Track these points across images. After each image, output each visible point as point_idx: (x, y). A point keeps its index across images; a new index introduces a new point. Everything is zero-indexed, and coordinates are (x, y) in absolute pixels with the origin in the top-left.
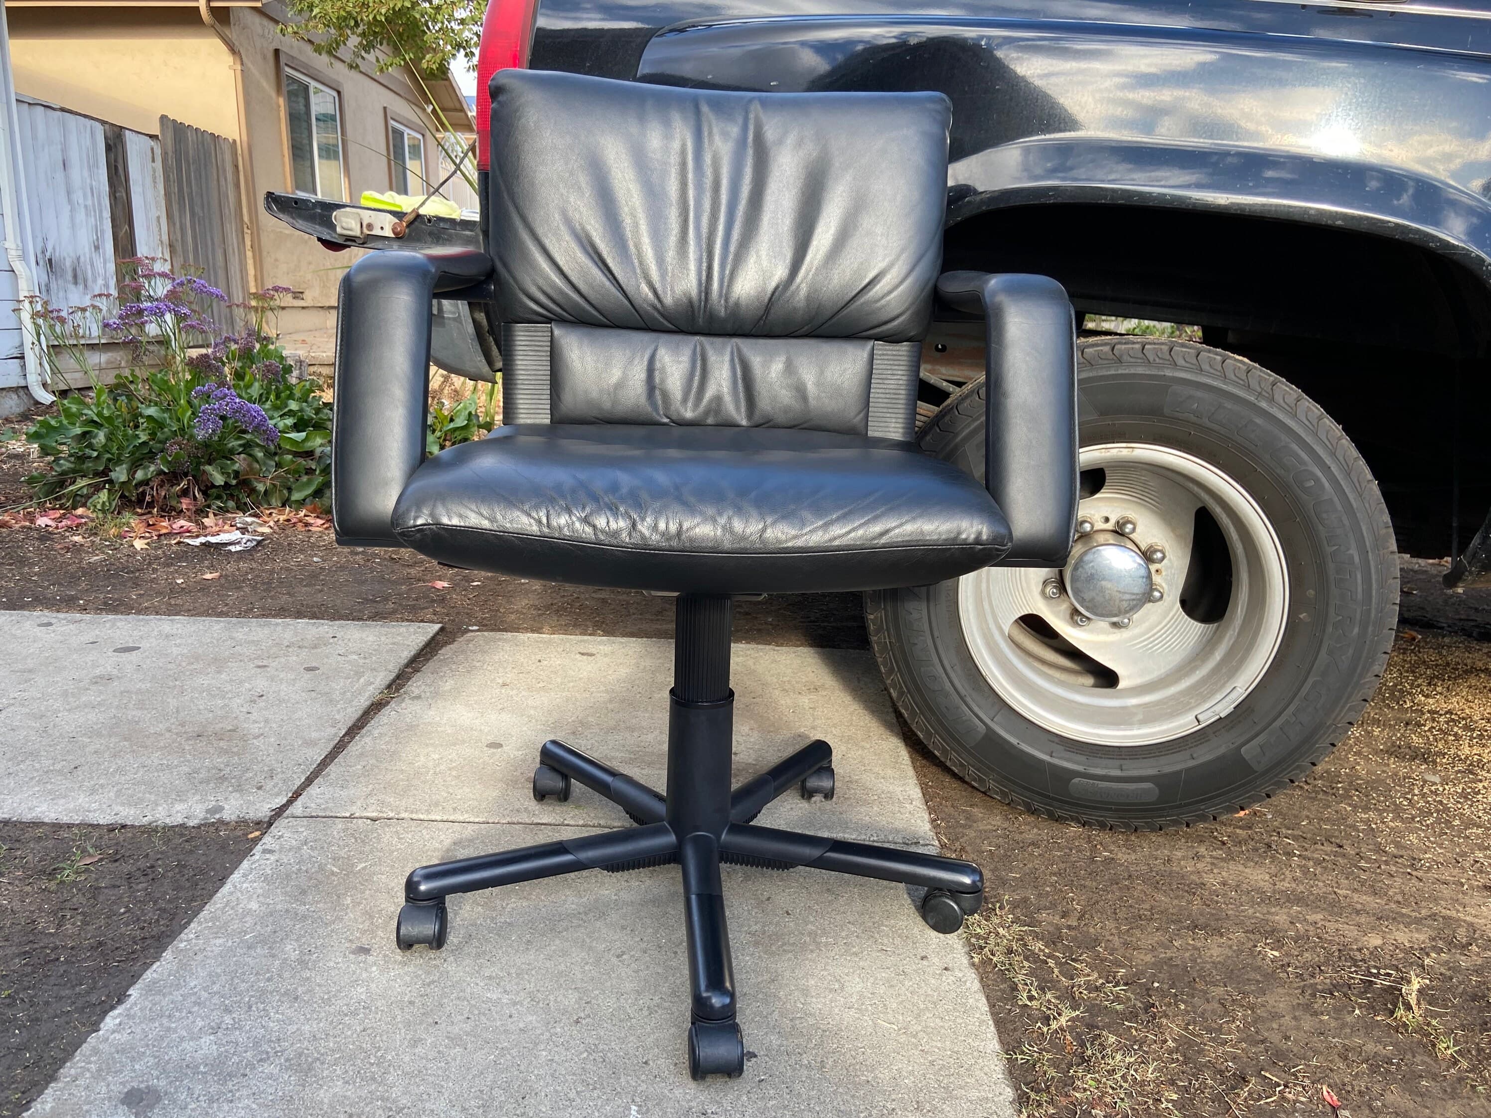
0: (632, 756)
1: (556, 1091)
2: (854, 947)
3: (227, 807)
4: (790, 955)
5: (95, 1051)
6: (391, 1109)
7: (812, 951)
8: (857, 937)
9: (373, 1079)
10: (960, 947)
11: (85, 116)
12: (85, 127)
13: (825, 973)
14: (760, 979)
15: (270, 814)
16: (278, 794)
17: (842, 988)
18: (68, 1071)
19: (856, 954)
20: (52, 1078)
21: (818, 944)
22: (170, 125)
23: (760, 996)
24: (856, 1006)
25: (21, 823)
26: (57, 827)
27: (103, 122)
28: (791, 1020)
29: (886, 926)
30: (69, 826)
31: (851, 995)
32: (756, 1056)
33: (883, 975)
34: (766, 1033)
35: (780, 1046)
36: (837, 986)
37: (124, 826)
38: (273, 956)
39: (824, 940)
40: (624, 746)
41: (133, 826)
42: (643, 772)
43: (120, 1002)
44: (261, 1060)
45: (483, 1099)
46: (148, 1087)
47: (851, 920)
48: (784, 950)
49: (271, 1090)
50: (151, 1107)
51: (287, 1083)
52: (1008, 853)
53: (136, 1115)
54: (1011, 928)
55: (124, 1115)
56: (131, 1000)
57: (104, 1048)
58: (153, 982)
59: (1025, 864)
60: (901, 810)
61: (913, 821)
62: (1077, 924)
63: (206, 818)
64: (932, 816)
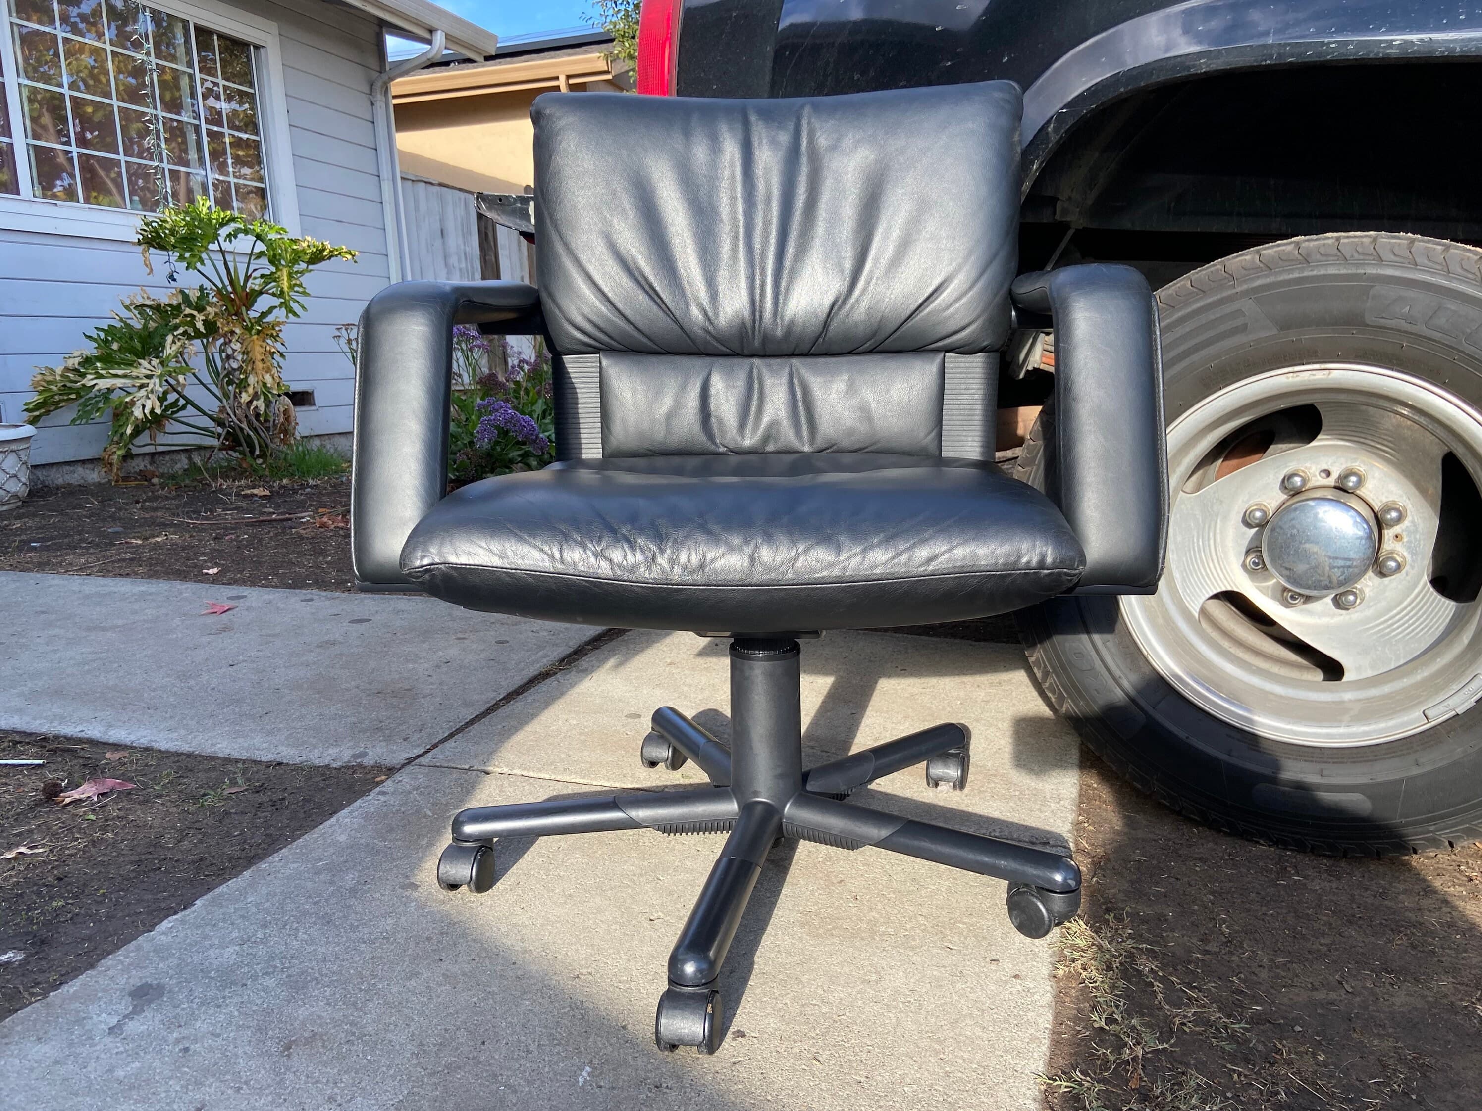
1: (519, 1041)
2: (914, 940)
3: (371, 753)
4: (836, 940)
5: (139, 948)
6: (353, 1034)
7: (863, 939)
8: (924, 931)
9: (354, 1004)
13: (866, 963)
15: (403, 762)
16: (419, 746)
17: (878, 982)
18: (108, 962)
19: (913, 948)
20: (92, 966)
21: (873, 933)
24: (885, 1001)
25: (200, 756)
26: (227, 760)
28: (803, 1006)
29: (964, 923)
30: (237, 761)
31: (885, 990)
32: (743, 1036)
33: (935, 973)
35: (776, 1030)
36: (873, 978)
37: (280, 764)
39: (882, 929)
41: (288, 764)
43: (185, 908)
44: (267, 974)
45: (444, 1038)
46: (158, 985)
48: (831, 934)
49: (259, 1001)
50: (150, 1002)
51: (277, 996)
52: (1162, 865)
53: (135, 1006)
54: (1124, 944)
55: (125, 1006)
56: (193, 908)
57: (147, 946)
58: (220, 895)
59: (1177, 879)
60: (1043, 808)
61: (1052, 821)
62: (1218, 949)
63: (349, 762)
64: (1081, 818)
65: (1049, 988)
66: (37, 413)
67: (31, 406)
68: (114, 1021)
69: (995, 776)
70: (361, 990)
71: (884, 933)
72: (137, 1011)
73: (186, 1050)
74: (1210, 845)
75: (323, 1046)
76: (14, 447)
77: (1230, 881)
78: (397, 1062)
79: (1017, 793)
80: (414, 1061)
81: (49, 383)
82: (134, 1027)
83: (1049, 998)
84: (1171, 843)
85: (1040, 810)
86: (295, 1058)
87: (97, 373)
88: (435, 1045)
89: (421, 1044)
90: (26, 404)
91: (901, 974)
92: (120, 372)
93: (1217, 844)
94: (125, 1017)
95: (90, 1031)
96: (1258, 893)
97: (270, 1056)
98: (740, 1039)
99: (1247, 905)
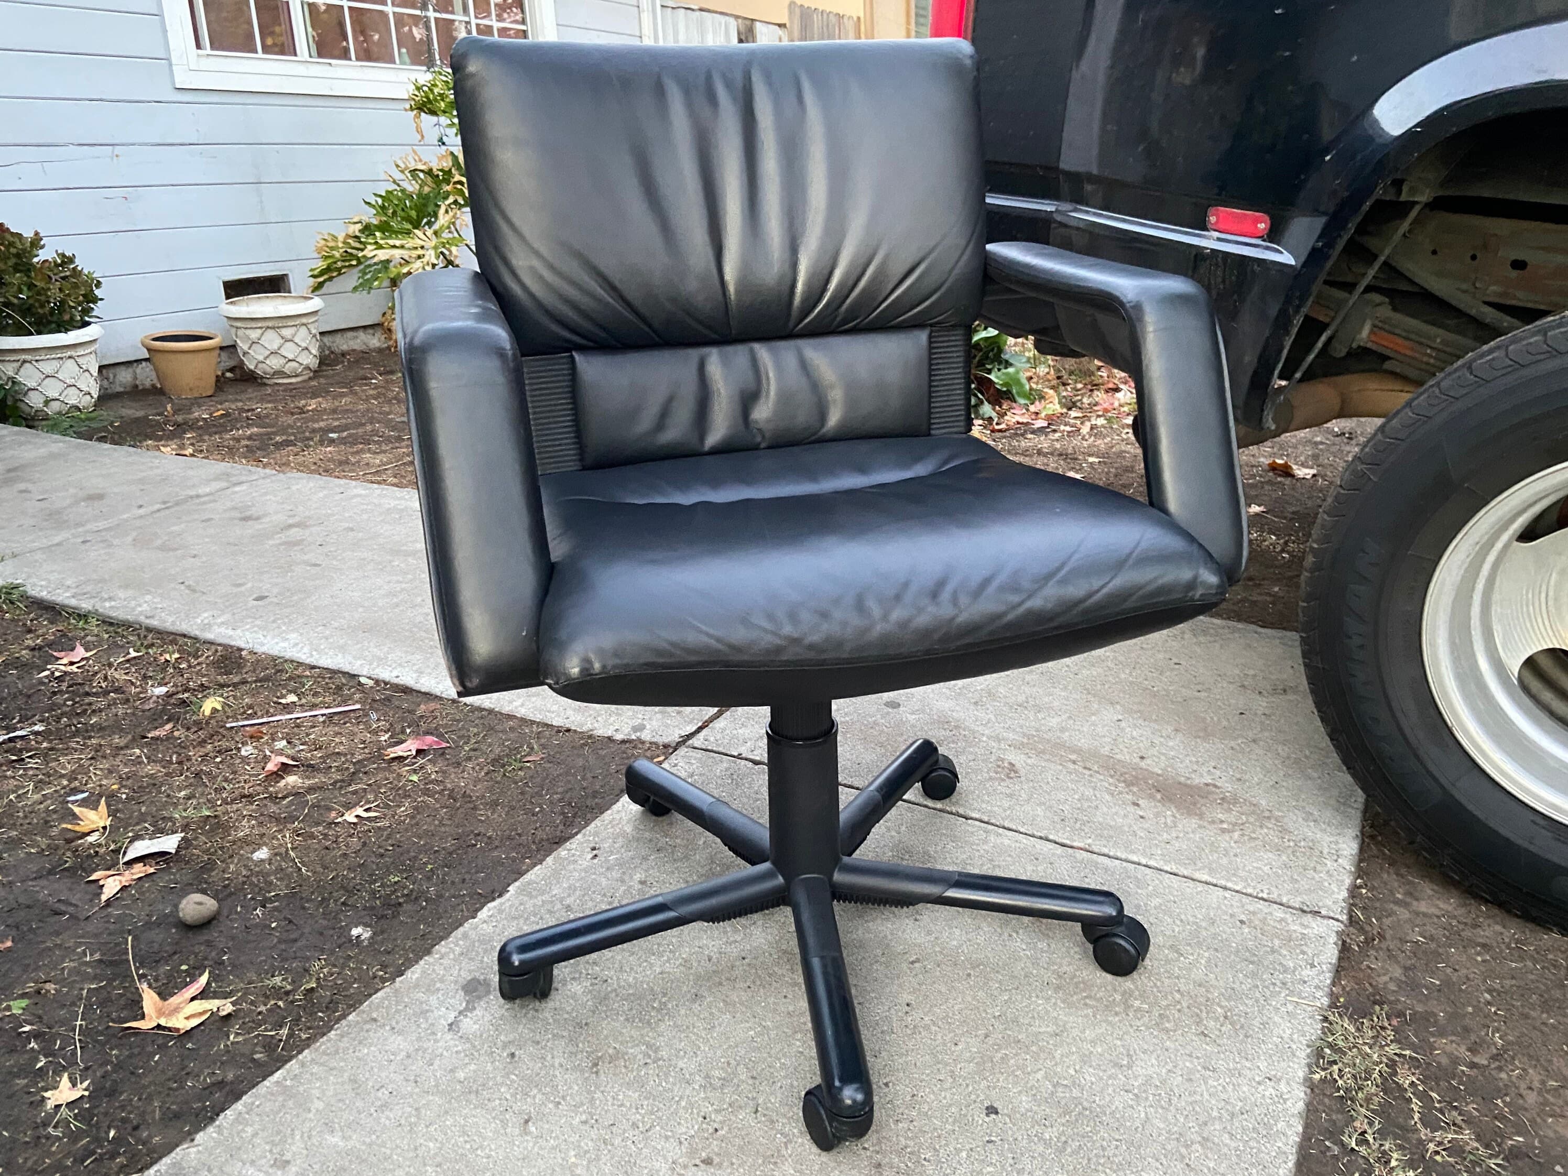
0: (1025, 741)
1: (792, 1085)
2: (1168, 1021)
3: (648, 727)
4: (1090, 1011)
5: (465, 936)
6: (650, 1057)
7: (1117, 1014)
8: (1179, 1011)
9: (649, 1023)
10: (1303, 1055)
11: (721, 13)
12: (720, 24)
13: (1119, 1043)
14: (1042, 1030)
15: (678, 740)
17: (1129, 1067)
18: (441, 948)
19: (1167, 1031)
20: (428, 952)
21: (1127, 1006)
22: (797, 11)
23: (1034, 1048)
24: (1136, 1091)
26: (524, 721)
27: (737, 17)
28: (1054, 1086)
29: (1221, 1007)
31: (1136, 1077)
32: (997, 1113)
33: (1188, 1064)
34: (1020, 1092)
35: (1027, 1110)
36: (1125, 1062)
37: (568, 730)
38: (623, 881)
39: (1137, 1003)
40: (1021, 727)
42: (1029, 761)
43: (500, 896)
44: (574, 979)
45: (726, 1072)
46: (485, 980)
47: (1183, 988)
48: (1086, 1004)
49: (568, 1009)
50: (480, 998)
51: (584, 1006)
52: (1440, 950)
53: (468, 1002)
54: (1387, 1048)
55: (459, 1000)
56: (507, 895)
57: (472, 934)
58: (529, 883)
59: (1455, 970)
60: (1319, 868)
61: (1326, 884)
62: (1486, 1063)
63: (629, 734)
64: (1359, 881)
65: (1302, 1095)
66: (321, 279)
67: (316, 272)
68: (451, 1016)
69: (1269, 818)
70: (653, 1008)
71: (1139, 1010)
72: (470, 1008)
73: (513, 1055)
74: (1498, 928)
75: (625, 1067)
76: (304, 320)
77: (1513, 978)
78: (687, 1092)
79: (1292, 844)
80: (702, 1095)
81: (332, 248)
82: (468, 1024)
83: (1301, 1105)
84: (1454, 923)
85: (1315, 869)
86: (602, 1077)
87: (376, 243)
88: (720, 1079)
89: (707, 1076)
90: (312, 270)
91: (1154, 1061)
92: (398, 243)
93: (1504, 927)
94: (460, 1013)
95: (434, 1024)
96: (1541, 996)
97: (582, 1071)
98: (993, 1116)
99: (1527, 1010)
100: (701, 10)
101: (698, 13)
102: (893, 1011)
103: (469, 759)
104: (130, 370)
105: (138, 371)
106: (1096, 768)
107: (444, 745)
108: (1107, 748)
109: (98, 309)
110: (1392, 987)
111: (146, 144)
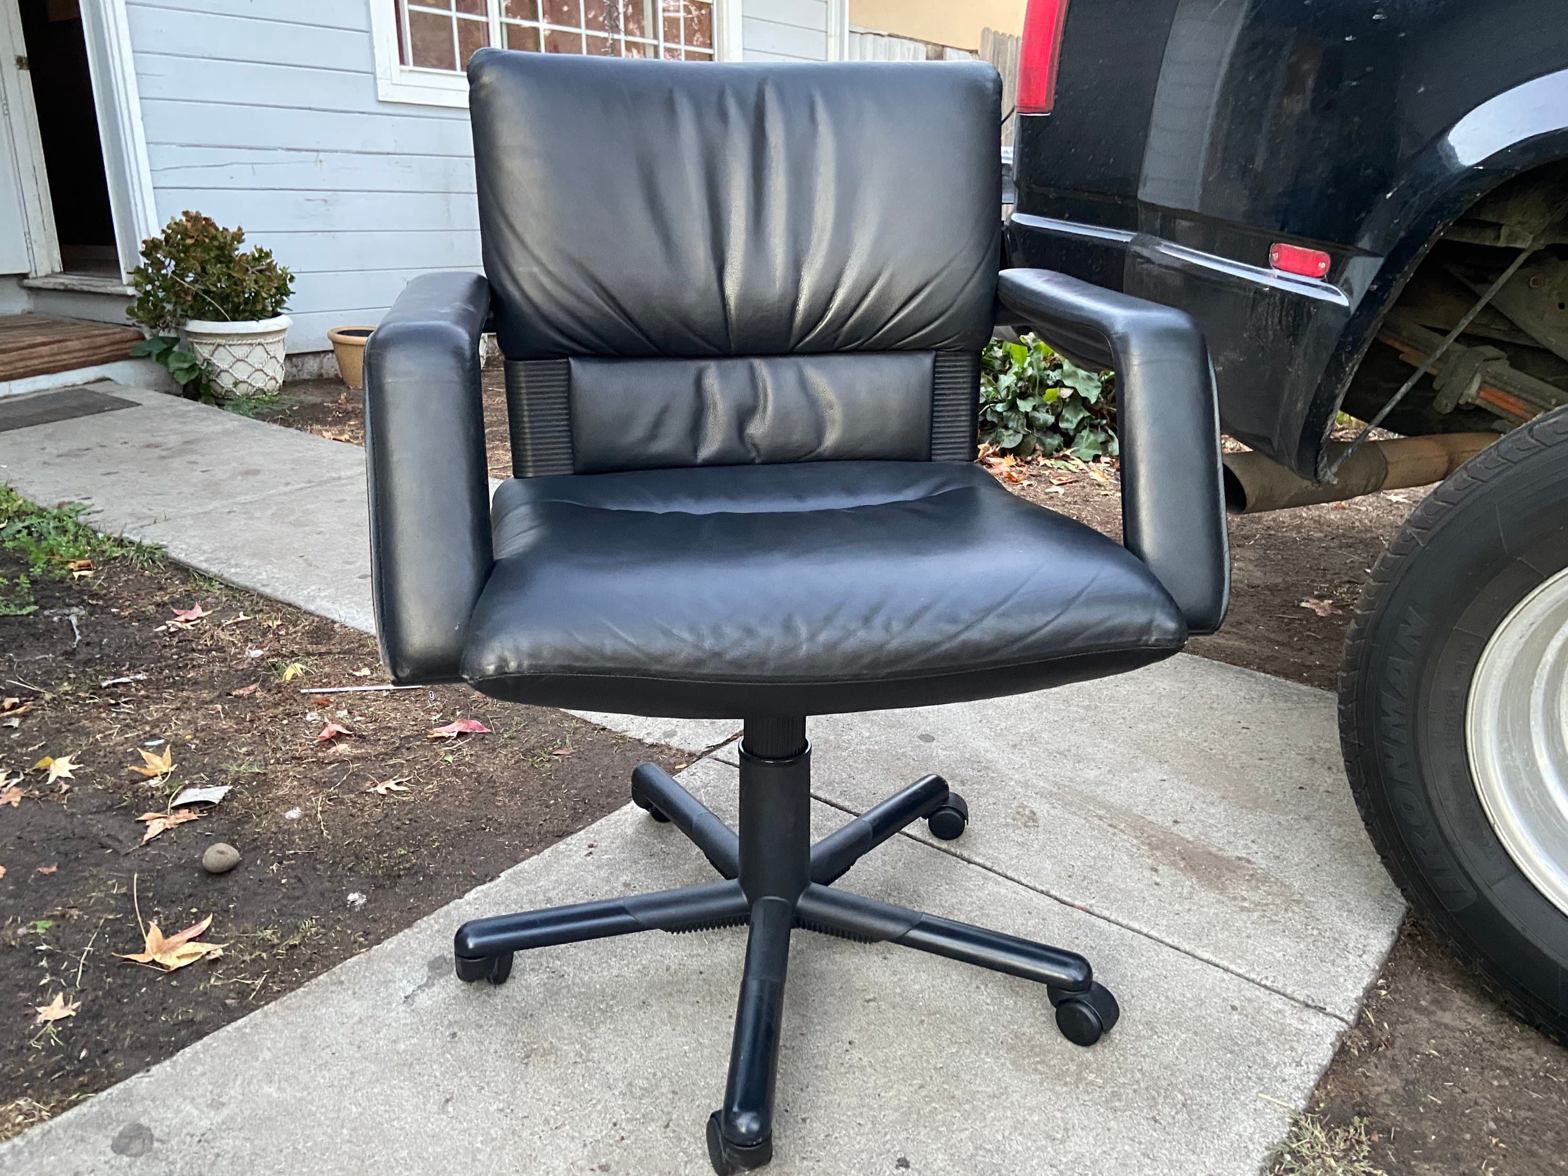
0: (1055, 790)
2: (1119, 1100)
4: (1037, 1077)
5: (445, 913)
7: (1066, 1084)
8: (1135, 1091)
9: (590, 1024)
10: (1259, 1157)
11: (911, 39)
12: (909, 49)
13: (1059, 1115)
14: (980, 1089)
15: (704, 749)
17: (1062, 1141)
18: (422, 923)
19: (1115, 1110)
20: (409, 925)
21: (1079, 1078)
22: (991, 37)
23: (967, 1107)
24: (1062, 1167)
27: (927, 43)
28: (976, 1149)
29: (1183, 1094)
30: (571, 718)
31: (1066, 1153)
32: (907, 1167)
33: (1127, 1148)
34: (938, 1149)
35: (941, 1169)
36: (1059, 1136)
37: (604, 729)
38: (608, 881)
39: (1091, 1077)
40: (1055, 776)
41: (610, 731)
42: (1052, 812)
43: (491, 880)
44: (533, 970)
45: (650, 1083)
47: (1146, 1067)
48: (1036, 1070)
49: (519, 998)
50: (441, 975)
51: (534, 998)
52: (1454, 1068)
53: (429, 978)
54: (1356, 1164)
55: (421, 975)
56: (498, 881)
57: (454, 913)
58: (521, 872)
59: (1464, 1091)
60: (1338, 961)
61: (1342, 980)
63: (659, 739)
64: (1381, 981)
68: (409, 991)
69: (1298, 902)
70: (599, 1009)
71: (1092, 1083)
72: (429, 984)
73: (454, 1035)
74: (1530, 1052)
75: (555, 1062)
77: (1530, 1109)
78: (607, 1097)
79: (1315, 932)
80: (620, 1102)
82: (424, 1000)
84: (1479, 1039)
85: (1333, 963)
86: (531, 1069)
88: (641, 1089)
89: (630, 1084)
91: (1091, 1139)
93: (1537, 1053)
94: (419, 987)
95: (392, 995)
96: (1558, 1133)
97: (513, 1061)
98: (903, 1169)
99: (1535, 1147)
100: (890, 36)
101: (887, 39)
102: (833, 1047)
103: (505, 746)
104: (318, 360)
105: (325, 360)
106: (1122, 826)
107: (486, 730)
108: (1141, 807)
109: (289, 302)
110: (1386, 1099)
111: (348, 152)
